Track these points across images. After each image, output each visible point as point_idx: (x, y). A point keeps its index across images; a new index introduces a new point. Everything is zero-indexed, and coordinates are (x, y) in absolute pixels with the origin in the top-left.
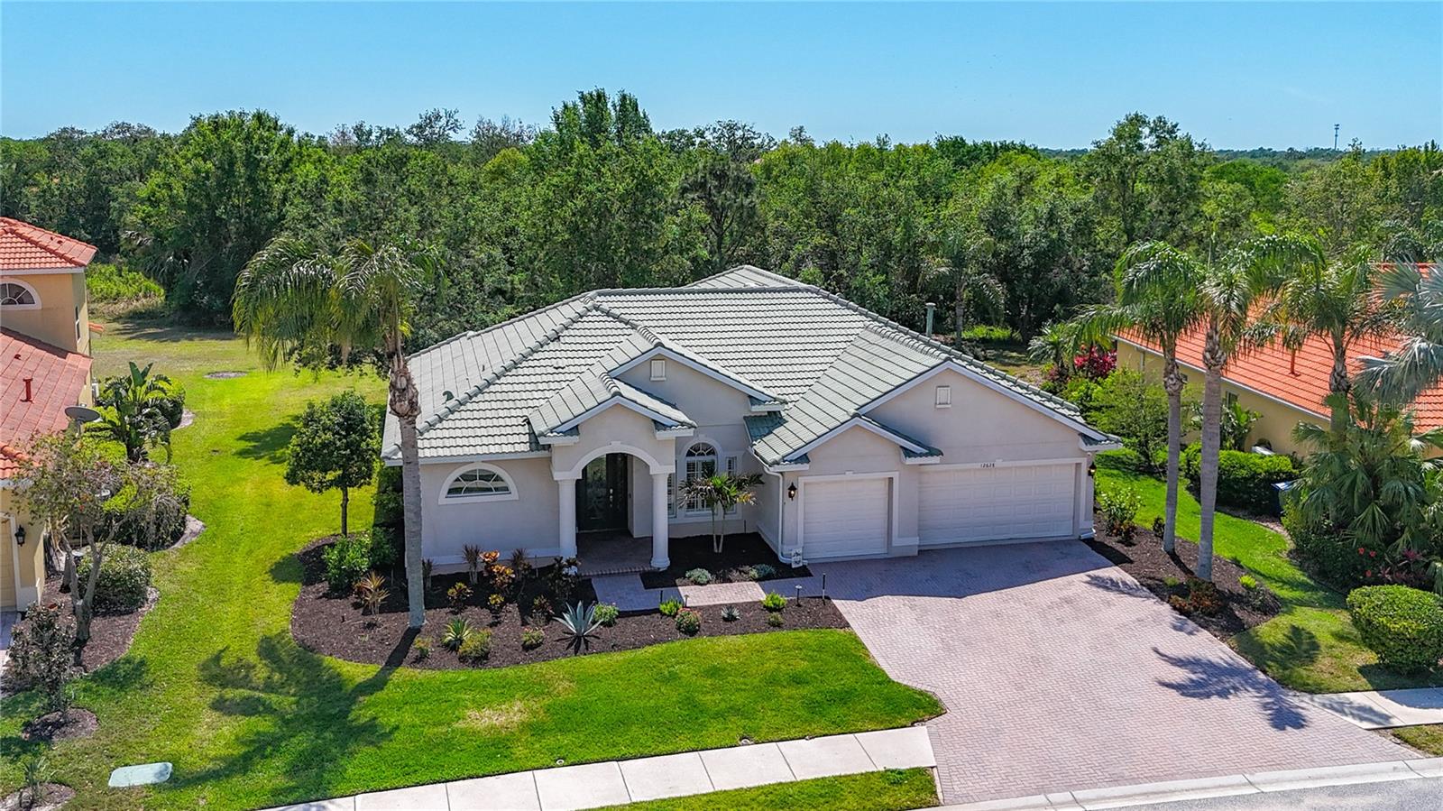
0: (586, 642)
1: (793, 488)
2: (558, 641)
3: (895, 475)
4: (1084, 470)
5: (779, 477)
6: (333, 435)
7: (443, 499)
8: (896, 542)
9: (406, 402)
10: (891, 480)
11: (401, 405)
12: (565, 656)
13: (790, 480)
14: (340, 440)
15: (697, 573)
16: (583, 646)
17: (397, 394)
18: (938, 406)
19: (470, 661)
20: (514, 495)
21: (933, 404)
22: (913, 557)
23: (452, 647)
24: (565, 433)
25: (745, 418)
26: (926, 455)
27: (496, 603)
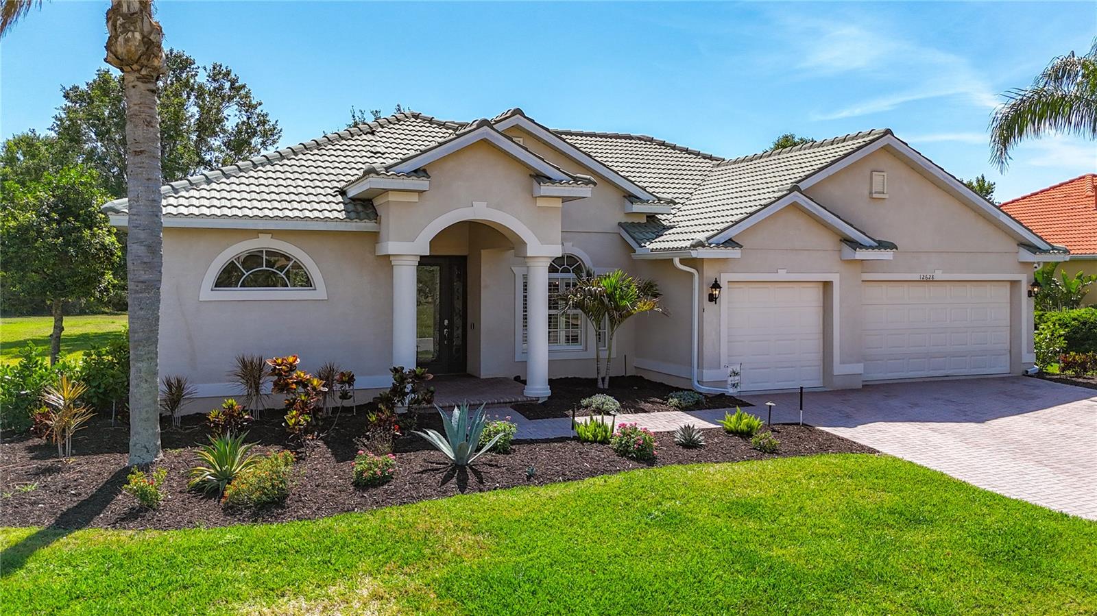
0: (476, 472)
1: (716, 285)
2: (422, 472)
3: (835, 278)
4: (1025, 288)
5: (692, 274)
6: (38, 217)
7: (207, 291)
8: (839, 369)
9: (138, 35)
10: (827, 285)
11: (127, 40)
12: (444, 494)
13: (710, 273)
14: (48, 223)
15: (598, 399)
16: (472, 479)
17: (120, 21)
18: (874, 196)
19: (247, 512)
20: (320, 291)
21: (866, 192)
22: (858, 390)
23: (209, 491)
24: (408, 175)
25: (620, 224)
26: (873, 248)
27: (297, 423)
